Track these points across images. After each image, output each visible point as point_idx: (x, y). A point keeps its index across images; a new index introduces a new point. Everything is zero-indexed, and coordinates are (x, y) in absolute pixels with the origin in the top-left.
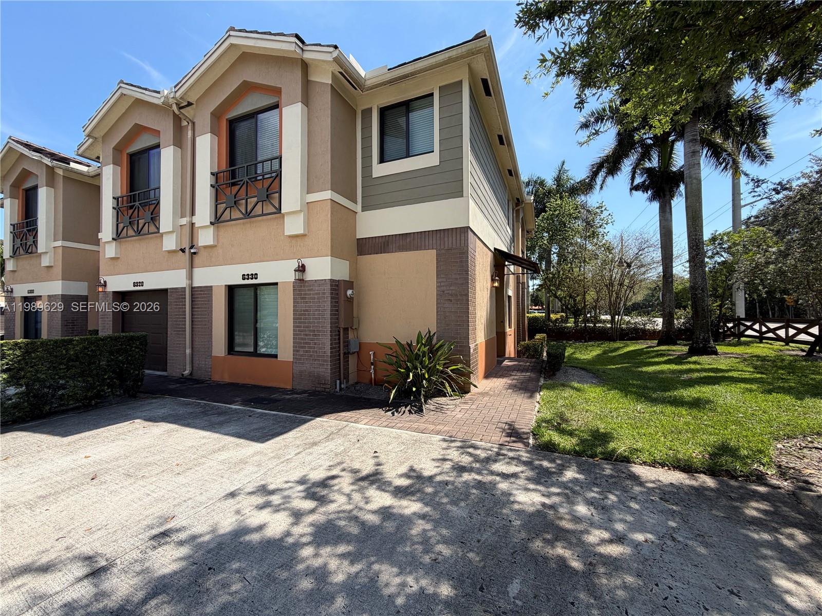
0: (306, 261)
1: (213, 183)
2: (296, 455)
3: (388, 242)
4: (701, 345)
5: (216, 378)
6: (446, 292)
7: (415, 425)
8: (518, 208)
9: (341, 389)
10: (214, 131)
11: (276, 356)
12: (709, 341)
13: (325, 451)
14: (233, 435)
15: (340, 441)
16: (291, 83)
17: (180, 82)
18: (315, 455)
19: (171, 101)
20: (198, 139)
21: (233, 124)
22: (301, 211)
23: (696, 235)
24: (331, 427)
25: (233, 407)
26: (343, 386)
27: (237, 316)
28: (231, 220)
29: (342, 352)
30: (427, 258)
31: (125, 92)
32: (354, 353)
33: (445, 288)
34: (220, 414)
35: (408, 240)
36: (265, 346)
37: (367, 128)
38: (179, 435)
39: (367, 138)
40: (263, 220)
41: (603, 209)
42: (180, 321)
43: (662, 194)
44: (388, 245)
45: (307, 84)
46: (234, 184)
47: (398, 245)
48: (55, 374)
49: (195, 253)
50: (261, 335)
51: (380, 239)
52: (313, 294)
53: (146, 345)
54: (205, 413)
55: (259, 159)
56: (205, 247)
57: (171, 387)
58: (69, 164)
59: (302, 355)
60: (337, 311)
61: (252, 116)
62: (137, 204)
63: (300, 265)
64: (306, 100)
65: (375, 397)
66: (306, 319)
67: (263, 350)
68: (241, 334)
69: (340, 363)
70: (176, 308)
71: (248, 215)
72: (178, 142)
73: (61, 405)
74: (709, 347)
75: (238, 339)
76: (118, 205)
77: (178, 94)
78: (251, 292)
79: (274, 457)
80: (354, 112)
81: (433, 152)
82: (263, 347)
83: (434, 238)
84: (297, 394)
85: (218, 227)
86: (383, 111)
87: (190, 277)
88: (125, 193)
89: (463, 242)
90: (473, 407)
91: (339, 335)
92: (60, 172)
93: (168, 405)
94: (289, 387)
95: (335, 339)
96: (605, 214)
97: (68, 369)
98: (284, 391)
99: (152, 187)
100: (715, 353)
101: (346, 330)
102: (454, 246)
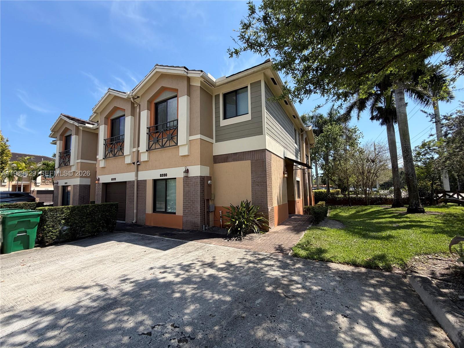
0: (188, 168)
1: (148, 132)
2: (181, 256)
3: (228, 157)
4: (414, 207)
5: (148, 224)
6: (256, 181)
7: (237, 246)
8: (302, 133)
9: (205, 229)
10: (149, 109)
11: (175, 213)
12: (419, 205)
13: (194, 255)
14: (155, 248)
15: (201, 251)
16: (182, 87)
17: (135, 88)
18: (189, 256)
19: (130, 97)
20: (141, 113)
21: (157, 105)
22: (187, 144)
23: (406, 144)
24: (198, 245)
25: (155, 237)
26: (206, 228)
27: (158, 194)
28: (155, 149)
29: (206, 211)
30: (247, 164)
31: (111, 93)
32: (212, 212)
33: (255, 179)
34: (149, 240)
35: (237, 156)
36: (171, 208)
37: (217, 103)
38: (133, 248)
39: (217, 108)
40: (170, 148)
41: (357, 130)
42: (132, 197)
43: (387, 121)
44: (228, 158)
45: (189, 86)
46: (157, 132)
47: (232, 158)
48: (82, 221)
49: (139, 165)
50: (168, 203)
51: (224, 156)
52: (192, 183)
53: (118, 207)
54: (143, 239)
55: (168, 121)
56: (144, 162)
57: (127, 228)
58: (85, 125)
59: (187, 213)
60: (204, 191)
61: (166, 101)
62: (114, 142)
63: (186, 169)
64: (189, 94)
65: (222, 233)
66: (189, 195)
67: (170, 211)
68: (159, 203)
69: (205, 217)
70: (130, 190)
71: (163, 146)
72: (133, 114)
73: (83, 235)
74: (419, 208)
75: (158, 206)
76: (106, 143)
77: (134, 94)
78: (164, 182)
79: (172, 257)
80: (211, 96)
81: (248, 113)
82: (169, 209)
83: (250, 155)
84: (184, 231)
85: (149, 152)
86: (225, 95)
87: (137, 176)
88: (109, 138)
89: (263, 156)
90: (268, 238)
91: (204, 203)
92: (81, 128)
93: (127, 235)
94: (181, 228)
95: (202, 205)
96: (358, 132)
97: (87, 218)
98: (179, 230)
99: (121, 134)
100: (423, 212)
101: (208, 200)
102: (259, 159)
